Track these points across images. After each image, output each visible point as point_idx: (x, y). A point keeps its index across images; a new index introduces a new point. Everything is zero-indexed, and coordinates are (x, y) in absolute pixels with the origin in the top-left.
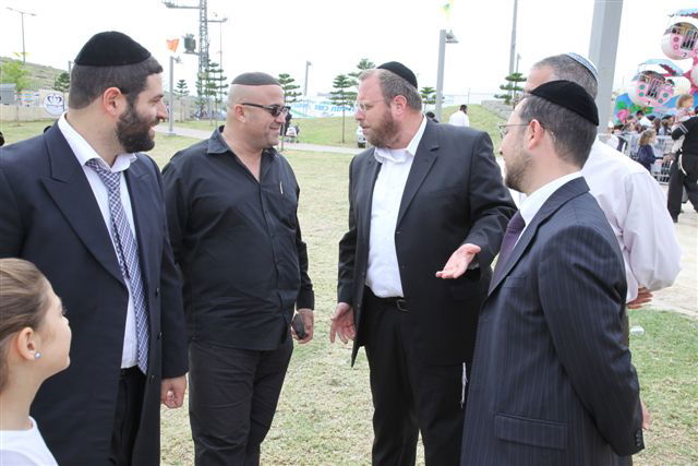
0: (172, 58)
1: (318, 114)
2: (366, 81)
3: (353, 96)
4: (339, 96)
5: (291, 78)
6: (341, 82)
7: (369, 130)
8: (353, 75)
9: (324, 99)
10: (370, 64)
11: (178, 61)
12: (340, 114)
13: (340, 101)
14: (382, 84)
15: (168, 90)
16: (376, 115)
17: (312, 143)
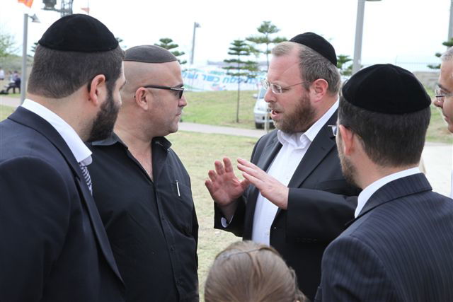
0: (26, 16)
1: (207, 87)
2: (282, 59)
3: (251, 66)
4: (235, 65)
5: (174, 43)
6: (238, 47)
7: (281, 116)
8: (251, 40)
9: (214, 68)
10: (273, 27)
11: (34, 19)
12: (232, 86)
13: (235, 71)
14: (301, 64)
15: (21, 54)
16: (291, 100)
17: (200, 122)
